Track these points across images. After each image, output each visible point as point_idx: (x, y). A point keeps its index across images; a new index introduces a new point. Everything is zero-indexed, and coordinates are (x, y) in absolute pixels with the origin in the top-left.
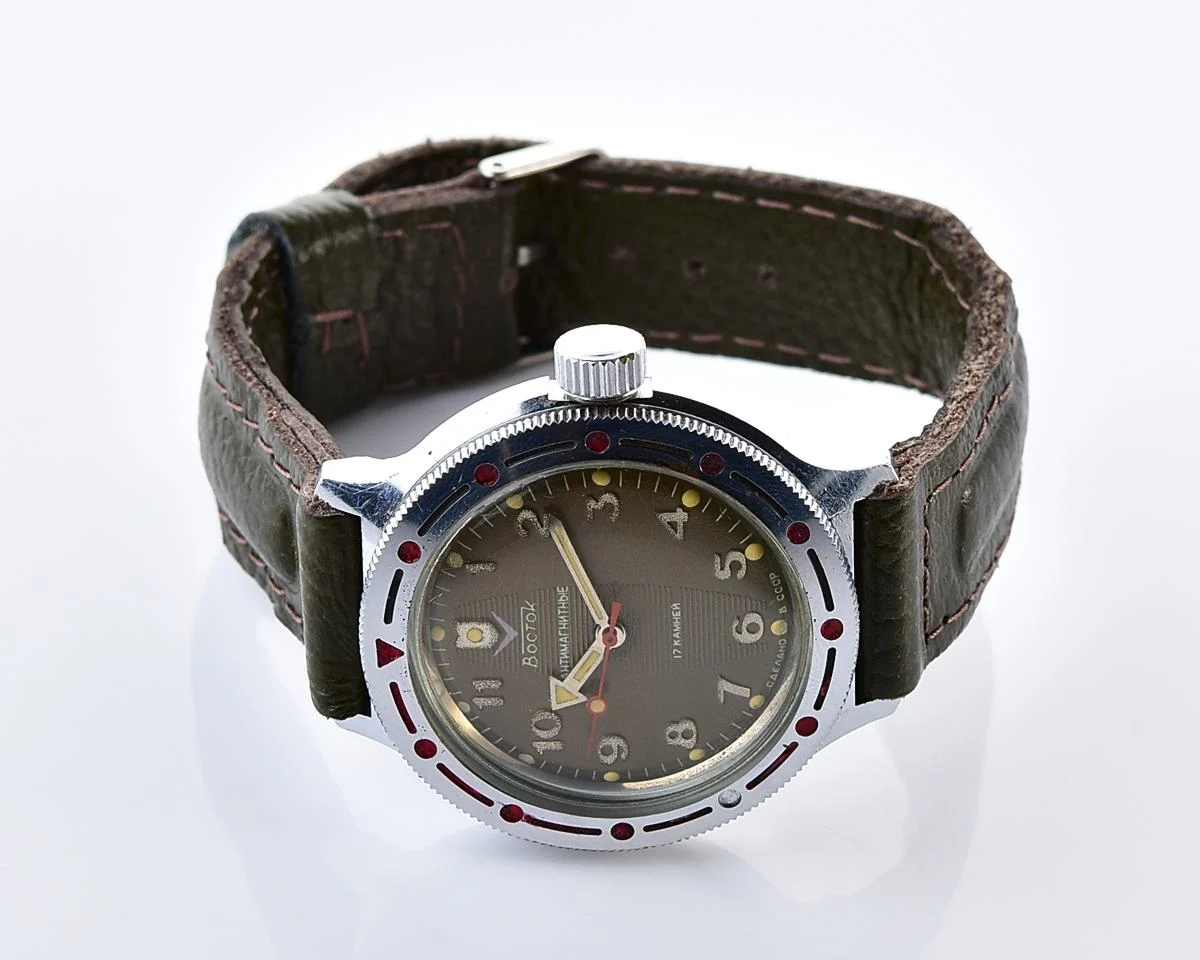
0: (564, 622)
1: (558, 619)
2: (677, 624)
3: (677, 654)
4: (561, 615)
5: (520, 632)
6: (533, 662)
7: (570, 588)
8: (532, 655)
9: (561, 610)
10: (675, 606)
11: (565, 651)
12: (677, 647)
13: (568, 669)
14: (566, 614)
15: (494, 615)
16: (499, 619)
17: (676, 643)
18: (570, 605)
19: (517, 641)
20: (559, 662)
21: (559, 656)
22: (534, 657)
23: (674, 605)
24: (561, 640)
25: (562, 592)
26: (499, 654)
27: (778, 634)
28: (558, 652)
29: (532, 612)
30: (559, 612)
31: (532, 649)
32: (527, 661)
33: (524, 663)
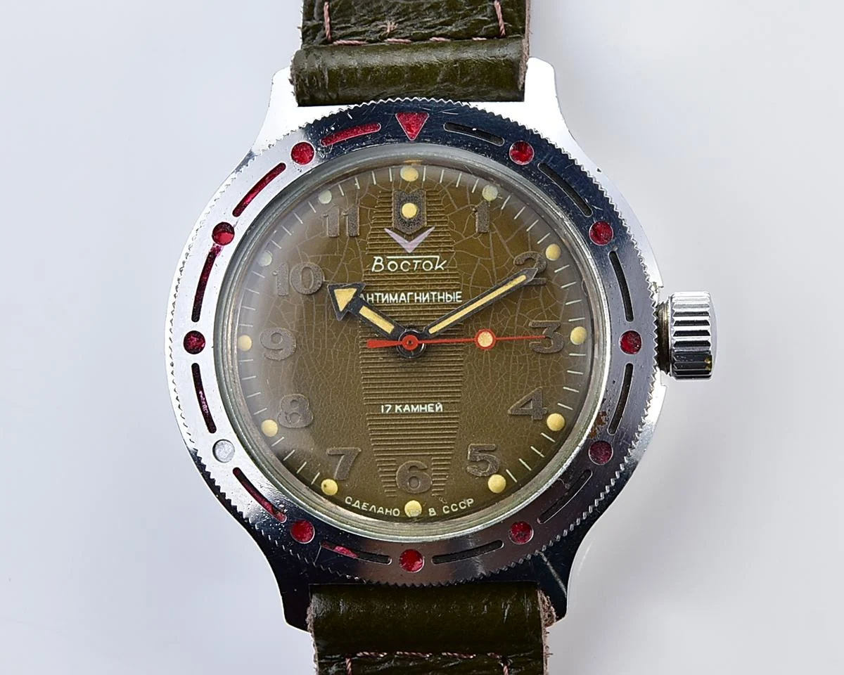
0: (423, 298)
1: (425, 291)
2: (419, 408)
3: (386, 409)
4: (431, 296)
5: (411, 254)
6: (378, 267)
7: (459, 304)
8: (386, 266)
9: (436, 296)
10: (439, 407)
11: (389, 298)
12: (393, 409)
13: (370, 301)
14: (431, 301)
15: (431, 230)
16: (426, 234)
17: (397, 407)
18: (443, 304)
19: (403, 251)
20: (377, 292)
21: (385, 292)
22: (383, 268)
23: (441, 406)
24: (403, 295)
25: (456, 297)
26: (387, 234)
27: (406, 509)
28: (389, 292)
29: (434, 266)
30: (434, 293)
31: (393, 266)
32: (379, 261)
33: (377, 258)
